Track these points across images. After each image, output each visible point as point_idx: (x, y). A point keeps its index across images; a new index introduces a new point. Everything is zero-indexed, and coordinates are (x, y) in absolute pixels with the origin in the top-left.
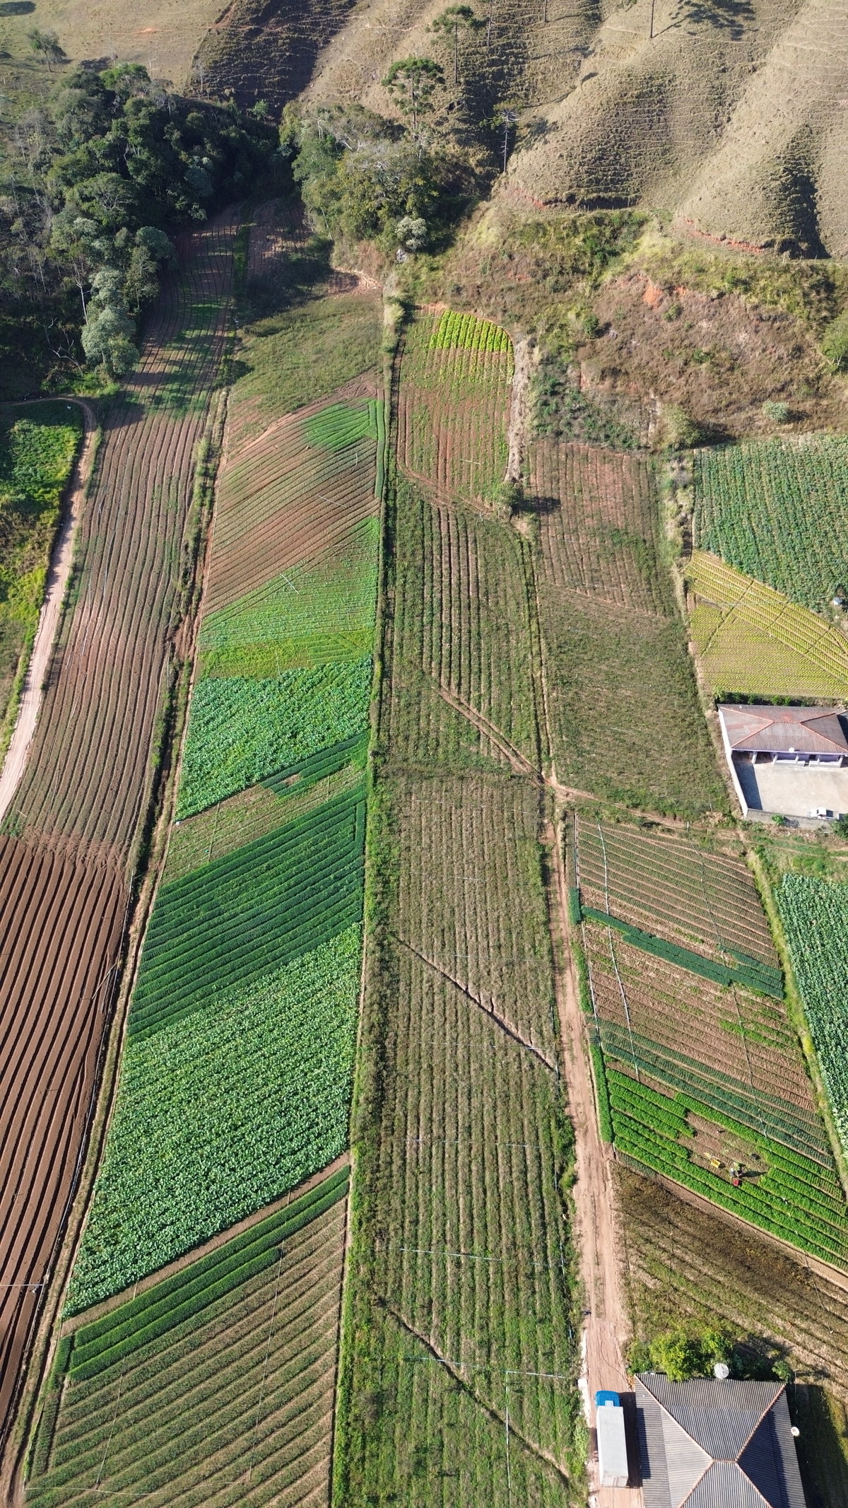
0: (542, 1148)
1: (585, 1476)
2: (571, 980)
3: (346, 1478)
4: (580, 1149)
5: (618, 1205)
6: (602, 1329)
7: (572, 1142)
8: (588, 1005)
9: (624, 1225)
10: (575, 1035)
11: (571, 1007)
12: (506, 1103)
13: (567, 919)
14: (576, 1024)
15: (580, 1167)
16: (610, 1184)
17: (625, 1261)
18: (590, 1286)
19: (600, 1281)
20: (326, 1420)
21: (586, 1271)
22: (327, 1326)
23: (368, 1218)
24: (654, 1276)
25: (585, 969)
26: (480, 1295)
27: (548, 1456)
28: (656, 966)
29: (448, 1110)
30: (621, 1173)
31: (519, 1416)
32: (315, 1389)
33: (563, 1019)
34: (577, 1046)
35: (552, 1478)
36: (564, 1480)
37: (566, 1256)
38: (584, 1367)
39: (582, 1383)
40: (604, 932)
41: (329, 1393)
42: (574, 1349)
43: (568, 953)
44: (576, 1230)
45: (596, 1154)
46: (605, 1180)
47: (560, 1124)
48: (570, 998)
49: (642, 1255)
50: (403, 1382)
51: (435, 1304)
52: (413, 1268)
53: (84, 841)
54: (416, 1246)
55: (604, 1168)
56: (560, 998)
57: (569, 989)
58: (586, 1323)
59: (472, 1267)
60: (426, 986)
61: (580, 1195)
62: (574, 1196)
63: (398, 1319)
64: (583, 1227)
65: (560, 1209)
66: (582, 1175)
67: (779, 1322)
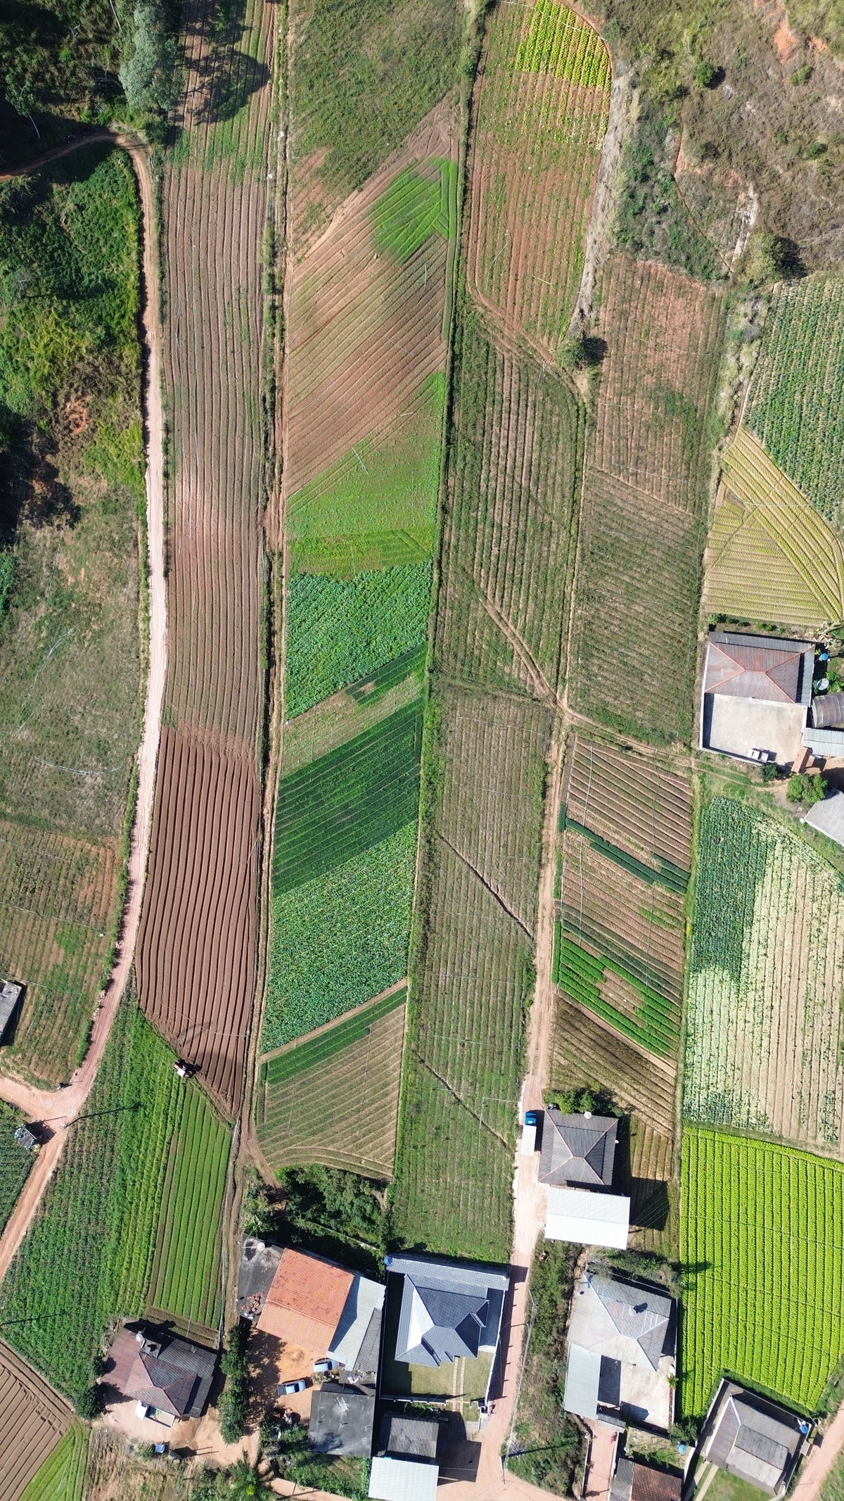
0: (516, 984)
1: (514, 1145)
2: (549, 873)
3: (403, 1138)
4: (538, 985)
5: (554, 1020)
6: (534, 1081)
7: (534, 981)
8: (557, 894)
9: (555, 1031)
10: (547, 913)
11: (546, 895)
12: (499, 957)
13: (555, 828)
14: (548, 907)
15: (536, 996)
16: (551, 1008)
17: (552, 1050)
18: (531, 1060)
19: (536, 1058)
20: (394, 1113)
21: (531, 1052)
22: (394, 1070)
23: (416, 1018)
24: (565, 1059)
25: (560, 866)
26: (473, 1061)
27: (499, 1134)
28: (607, 865)
29: (465, 958)
30: (558, 1001)
31: (487, 1118)
32: (388, 1098)
33: (541, 901)
34: (546, 921)
35: (499, 1144)
36: (504, 1144)
37: (522, 1044)
38: (522, 1098)
39: (520, 1104)
40: (578, 839)
41: (395, 1102)
42: (519, 1088)
43: (552, 854)
44: (529, 1030)
45: (547, 990)
46: (549, 1005)
47: (528, 970)
48: (548, 887)
49: (562, 1047)
50: (431, 1099)
51: (450, 1065)
52: (439, 1045)
53: (222, 735)
54: (441, 1034)
55: (550, 998)
56: (541, 887)
57: (548, 881)
58: (526, 1077)
59: (470, 1047)
60: (457, 874)
61: (533, 1011)
62: (531, 1012)
63: (431, 1070)
64: (532, 1028)
65: (521, 1018)
66: (537, 1001)
67: (625, 1085)
